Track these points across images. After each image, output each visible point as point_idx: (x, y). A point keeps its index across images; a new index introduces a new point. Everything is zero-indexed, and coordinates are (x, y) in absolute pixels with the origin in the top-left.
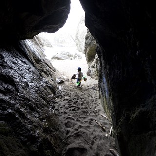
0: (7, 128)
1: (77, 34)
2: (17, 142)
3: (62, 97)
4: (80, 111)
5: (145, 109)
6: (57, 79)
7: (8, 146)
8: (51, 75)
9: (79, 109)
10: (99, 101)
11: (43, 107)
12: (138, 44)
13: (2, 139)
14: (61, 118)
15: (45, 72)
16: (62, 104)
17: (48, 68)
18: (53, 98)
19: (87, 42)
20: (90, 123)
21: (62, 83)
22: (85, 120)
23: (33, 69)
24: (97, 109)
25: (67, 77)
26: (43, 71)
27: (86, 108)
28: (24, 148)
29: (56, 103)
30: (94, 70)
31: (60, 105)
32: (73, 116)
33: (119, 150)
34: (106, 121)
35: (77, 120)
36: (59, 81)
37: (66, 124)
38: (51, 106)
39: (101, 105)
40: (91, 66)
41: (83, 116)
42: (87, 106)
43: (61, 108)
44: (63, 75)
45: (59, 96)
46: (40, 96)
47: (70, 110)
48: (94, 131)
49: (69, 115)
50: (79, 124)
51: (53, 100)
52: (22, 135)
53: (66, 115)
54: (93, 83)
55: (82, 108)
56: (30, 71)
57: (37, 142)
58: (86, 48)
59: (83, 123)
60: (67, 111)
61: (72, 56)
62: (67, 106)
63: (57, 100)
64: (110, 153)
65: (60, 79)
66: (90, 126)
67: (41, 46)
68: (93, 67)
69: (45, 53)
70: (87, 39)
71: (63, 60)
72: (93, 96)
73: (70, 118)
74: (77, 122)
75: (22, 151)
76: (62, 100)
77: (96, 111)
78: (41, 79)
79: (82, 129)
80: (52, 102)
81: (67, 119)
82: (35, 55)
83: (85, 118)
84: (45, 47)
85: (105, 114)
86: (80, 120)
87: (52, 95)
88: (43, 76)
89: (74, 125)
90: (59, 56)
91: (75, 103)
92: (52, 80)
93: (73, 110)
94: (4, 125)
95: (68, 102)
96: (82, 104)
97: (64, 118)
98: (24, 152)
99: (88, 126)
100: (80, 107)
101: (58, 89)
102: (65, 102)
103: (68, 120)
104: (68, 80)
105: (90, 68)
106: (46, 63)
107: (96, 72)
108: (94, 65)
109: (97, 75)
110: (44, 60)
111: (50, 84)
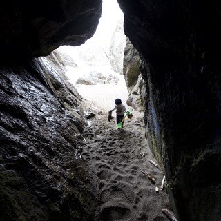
0: (18, 179)
1: (112, 47)
2: (32, 198)
3: (92, 136)
4: (118, 156)
5: (213, 151)
6: (84, 112)
7: (20, 205)
8: (76, 105)
9: (116, 153)
10: (146, 142)
11: (67, 151)
12: (202, 57)
13: (12, 194)
14: (92, 166)
15: (68, 102)
16: (93, 147)
17: (71, 96)
18: (80, 138)
19: (126, 58)
20: (133, 172)
21: (92, 116)
22: (126, 169)
23: (51, 97)
24: (143, 153)
25: (99, 108)
26: (65, 100)
27: (127, 151)
28: (42, 207)
29: (85, 144)
30: (137, 97)
31: (89, 148)
32: (109, 163)
33: (175, 210)
34: (155, 170)
35: (115, 169)
36: (87, 114)
37: (99, 174)
38: (77, 148)
39: (148, 147)
40: (133, 92)
41: (123, 163)
42: (129, 149)
43: (92, 151)
44: (93, 106)
45: (88, 135)
46: (62, 134)
47: (104, 155)
48: (139, 183)
49: (103, 161)
50: (118, 174)
51: (80, 141)
52: (39, 189)
53: (99, 162)
54: (135, 117)
55: (122, 152)
56: (47, 101)
57: (60, 199)
58: (125, 66)
59: (122, 173)
60: (100, 156)
61: (105, 78)
62: (99, 149)
63: (85, 140)
64: (163, 215)
65: (89, 111)
66: (133, 176)
67: (61, 65)
68: (135, 93)
69: (67, 75)
70: (126, 53)
71: (93, 84)
72: (137, 134)
73: (104, 166)
74: (115, 172)
75: (39, 210)
76: (93, 141)
77: (141, 155)
78: (63, 112)
79: (121, 182)
80: (79, 143)
81: (100, 167)
82: (54, 78)
83: (125, 166)
84: (67, 67)
85: (155, 159)
86: (119, 168)
87: (79, 134)
88: (66, 106)
89: (110, 176)
90: (87, 78)
91: (110, 145)
92: (78, 112)
93: (109, 155)
94: (14, 176)
95: (102, 144)
96: (121, 146)
97: (96, 166)
98: (42, 212)
99: (130, 177)
100: (119, 150)
101: (87, 125)
102: (97, 143)
103: (102, 169)
104: (100, 113)
105: (132, 95)
106: (68, 89)
107: (140, 100)
108: (137, 91)
109: (142, 105)
110: (66, 85)
111: (76, 119)
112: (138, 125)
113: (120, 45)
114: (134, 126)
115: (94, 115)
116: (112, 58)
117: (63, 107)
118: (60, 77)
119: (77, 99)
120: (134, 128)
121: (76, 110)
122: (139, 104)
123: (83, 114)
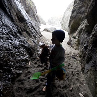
15: (27, 32)
29: (27, 68)
31: (29, 73)
36: (42, 44)
44: (47, 41)
45: (35, 59)
54: (73, 52)
67: (39, 23)
68: (74, 38)
69: (40, 27)
88: (24, 35)
90: (48, 29)
101: (38, 51)
102: (39, 69)
105: (72, 39)
106: (32, 27)
107: (77, 42)
108: (76, 36)
109: (78, 45)
110: (31, 24)
111: (28, 45)
112: (75, 58)
113: (68, 17)
114: (72, 59)
116: (63, 23)
117: (21, 34)
118: (28, 18)
119: (37, 34)
120: (72, 60)
121: (33, 39)
122: (76, 44)
123: (39, 44)
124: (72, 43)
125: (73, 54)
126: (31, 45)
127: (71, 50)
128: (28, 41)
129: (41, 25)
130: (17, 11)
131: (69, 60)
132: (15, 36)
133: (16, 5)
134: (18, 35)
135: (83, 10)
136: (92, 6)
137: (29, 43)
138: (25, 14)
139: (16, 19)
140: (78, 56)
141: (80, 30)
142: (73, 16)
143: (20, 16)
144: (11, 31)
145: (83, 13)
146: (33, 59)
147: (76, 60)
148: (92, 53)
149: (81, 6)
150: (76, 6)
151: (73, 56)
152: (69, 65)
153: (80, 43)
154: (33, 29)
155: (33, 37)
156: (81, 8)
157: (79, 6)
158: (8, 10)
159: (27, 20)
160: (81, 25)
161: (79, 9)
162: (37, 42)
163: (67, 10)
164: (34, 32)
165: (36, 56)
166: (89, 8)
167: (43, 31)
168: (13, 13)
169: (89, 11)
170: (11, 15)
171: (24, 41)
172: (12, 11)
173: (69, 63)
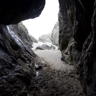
1: (52, 35)
19: (60, 35)
21: (40, 68)
26: (20, 58)
30: (68, 56)
40: (65, 53)
44: (42, 61)
58: (60, 39)
61: (49, 47)
65: (39, 64)
67: (31, 42)
68: (67, 54)
71: (43, 49)
90: (41, 47)
104: (46, 66)
105: (64, 55)
106: (26, 50)
107: (70, 58)
108: (68, 52)
109: (71, 61)
110: (25, 48)
111: (24, 73)
112: (72, 77)
114: (70, 78)
115: (42, 67)
116: (52, 39)
118: (21, 43)
119: (31, 57)
120: (71, 80)
121: (28, 64)
122: (69, 60)
123: (34, 67)
124: (66, 59)
125: (70, 72)
126: (27, 72)
127: (66, 67)
128: (24, 69)
129: (33, 44)
130: (11, 41)
131: (68, 80)
132: (10, 68)
133: (10, 35)
134: (13, 65)
135: (68, 30)
136: (76, 29)
137: (25, 70)
138: (19, 40)
139: (10, 49)
140: (74, 73)
141: (70, 47)
142: (61, 35)
143: (14, 44)
144: (6, 64)
145: (68, 32)
146: (31, 88)
147: (75, 78)
148: (90, 76)
149: (66, 27)
150: (61, 27)
151: (70, 74)
152: (69, 88)
153: (73, 59)
154: (27, 53)
155: (28, 61)
156: (66, 28)
157: (64, 27)
158: (2, 43)
159: (21, 46)
160: (70, 43)
161: (64, 30)
162: (32, 65)
163: (54, 28)
164: (28, 55)
165: (33, 83)
166: (74, 31)
167: (36, 50)
168: (7, 43)
169: (74, 33)
170: (5, 46)
171: (20, 70)
172: (6, 42)
173: (69, 85)
